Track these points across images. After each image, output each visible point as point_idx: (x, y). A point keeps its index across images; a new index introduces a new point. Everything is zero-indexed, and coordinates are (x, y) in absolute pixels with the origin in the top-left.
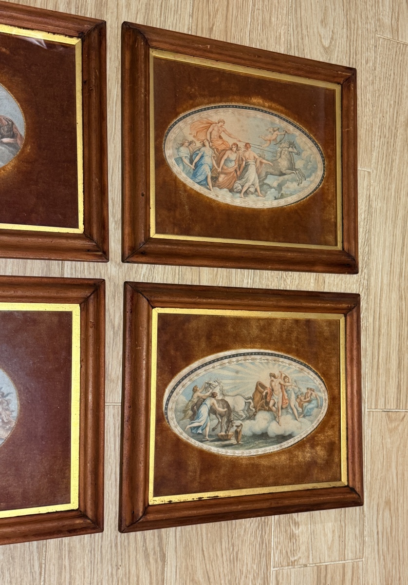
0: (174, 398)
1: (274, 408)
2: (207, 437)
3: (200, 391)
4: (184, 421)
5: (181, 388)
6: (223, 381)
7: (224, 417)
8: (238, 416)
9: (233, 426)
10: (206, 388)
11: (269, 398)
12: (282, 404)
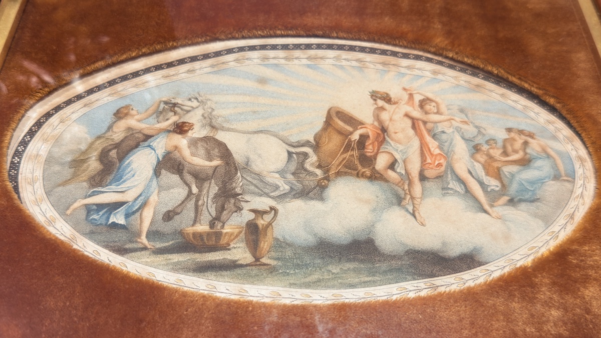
0: (49, 131)
1: (390, 172)
2: (144, 239)
3: (137, 117)
4: (71, 187)
5: (77, 108)
6: (216, 98)
7: (210, 183)
8: (260, 185)
9: (239, 209)
10: (161, 113)
11: (374, 149)
12: (421, 167)
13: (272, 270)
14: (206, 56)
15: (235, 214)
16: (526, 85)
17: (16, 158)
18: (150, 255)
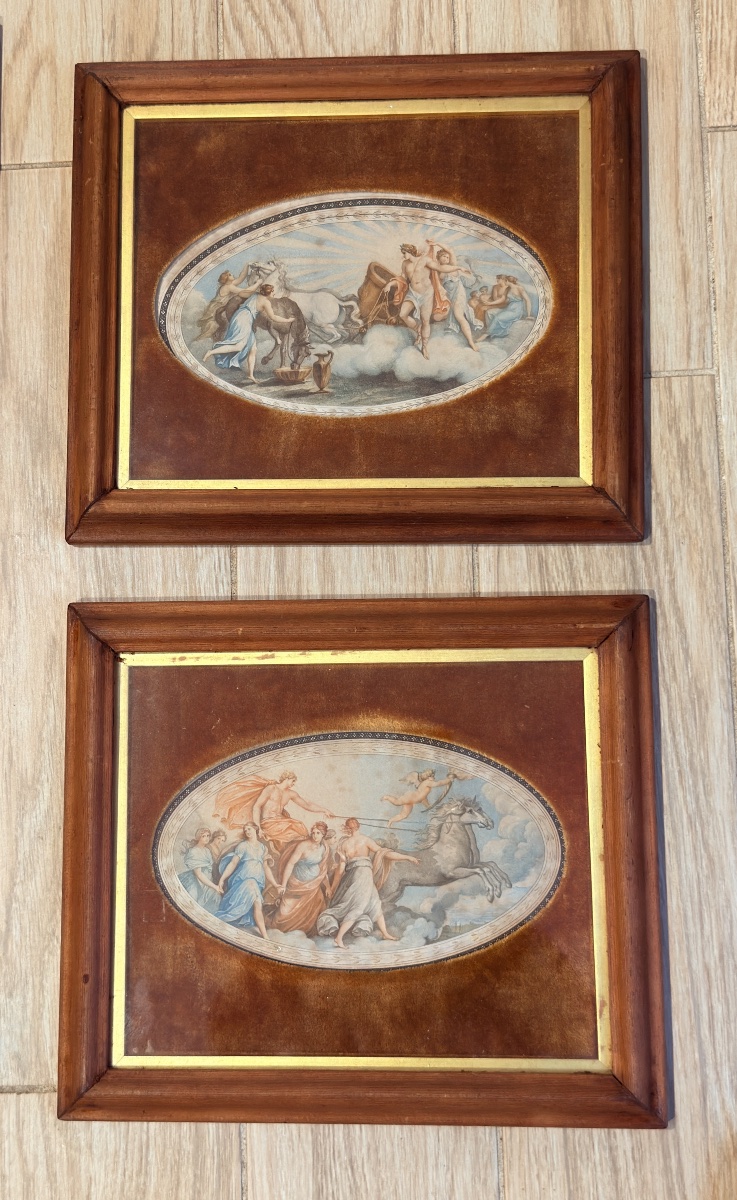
0: (178, 297)
1: (410, 319)
2: (252, 377)
3: (234, 282)
5: (193, 275)
6: (287, 261)
7: (289, 336)
8: (321, 335)
9: (309, 354)
10: (250, 276)
11: (400, 299)
12: (432, 313)
13: (330, 396)
15: (306, 358)
16: (520, 236)
17: (163, 321)
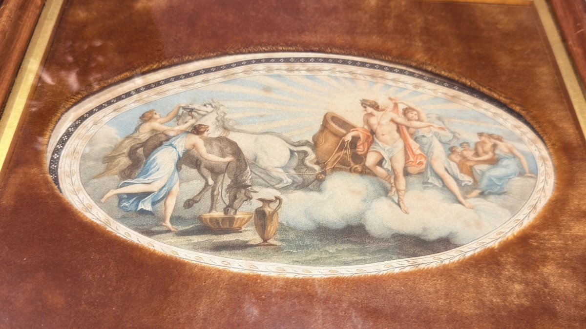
0: (84, 131)
1: (378, 169)
2: (168, 223)
5: (109, 112)
6: (227, 104)
7: (224, 176)
8: (266, 178)
9: (249, 198)
10: (180, 117)
11: (364, 149)
12: (405, 164)
13: (278, 250)
14: (218, 68)
15: (245, 203)
16: (495, 95)
17: (56, 155)
18: (173, 236)
